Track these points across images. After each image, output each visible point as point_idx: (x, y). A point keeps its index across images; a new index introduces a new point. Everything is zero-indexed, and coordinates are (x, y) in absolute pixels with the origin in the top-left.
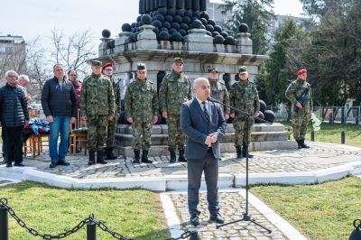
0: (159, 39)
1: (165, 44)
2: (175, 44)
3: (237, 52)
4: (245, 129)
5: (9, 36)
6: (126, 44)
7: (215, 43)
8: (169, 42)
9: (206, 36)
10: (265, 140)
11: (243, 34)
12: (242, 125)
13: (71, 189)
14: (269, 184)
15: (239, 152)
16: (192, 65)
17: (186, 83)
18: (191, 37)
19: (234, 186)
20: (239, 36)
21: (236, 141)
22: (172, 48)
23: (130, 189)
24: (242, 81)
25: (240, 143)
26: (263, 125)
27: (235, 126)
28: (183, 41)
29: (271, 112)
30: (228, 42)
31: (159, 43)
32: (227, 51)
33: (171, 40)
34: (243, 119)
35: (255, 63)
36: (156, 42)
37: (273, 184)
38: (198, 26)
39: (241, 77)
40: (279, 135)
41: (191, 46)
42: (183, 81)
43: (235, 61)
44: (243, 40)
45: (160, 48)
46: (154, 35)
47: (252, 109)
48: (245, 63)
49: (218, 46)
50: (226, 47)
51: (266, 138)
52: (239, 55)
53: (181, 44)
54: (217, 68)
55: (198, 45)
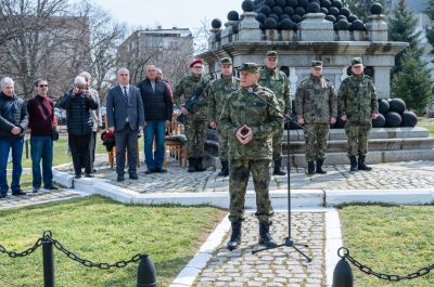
0: (263, 28)
1: (271, 33)
2: (284, 33)
3: (367, 39)
4: (360, 135)
5: (174, 28)
6: (230, 36)
7: (336, 29)
8: (276, 32)
9: (325, 21)
10: (401, 148)
11: (375, 16)
12: (355, 130)
13: (130, 205)
14: (369, 204)
15: (353, 163)
16: (306, 58)
17: (281, 80)
18: (305, 24)
19: (324, 205)
20: (371, 19)
21: (350, 150)
22: (281, 39)
23: (196, 206)
24: (355, 75)
25: (355, 152)
26: (398, 130)
27: (347, 132)
28: (295, 29)
29: (411, 113)
30: (355, 27)
31: (264, 33)
32: (353, 39)
33: (280, 29)
34: (358, 123)
35: (390, 53)
36: (259, 31)
37: (375, 204)
38: (314, 10)
39: (354, 70)
40: (420, 142)
41: (304, 35)
42: (277, 78)
43: (363, 51)
44: (375, 24)
45: (265, 38)
46: (257, 24)
47: (369, 110)
48: (377, 52)
49: (341, 33)
50: (352, 34)
51: (402, 145)
52: (367, 43)
53: (291, 33)
54: (339, 60)
55: (315, 33)
